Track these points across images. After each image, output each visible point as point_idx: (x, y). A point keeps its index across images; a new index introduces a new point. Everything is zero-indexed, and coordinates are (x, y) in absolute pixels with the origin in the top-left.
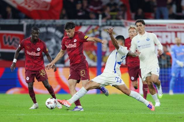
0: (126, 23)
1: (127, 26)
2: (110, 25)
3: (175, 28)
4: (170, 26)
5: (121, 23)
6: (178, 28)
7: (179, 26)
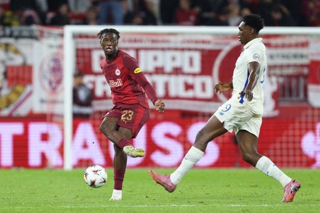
0: (42, 33)
1: (42, 38)
2: (11, 36)
3: (135, 41)
4: (127, 37)
5: (32, 31)
6: (141, 41)
7: (144, 38)
